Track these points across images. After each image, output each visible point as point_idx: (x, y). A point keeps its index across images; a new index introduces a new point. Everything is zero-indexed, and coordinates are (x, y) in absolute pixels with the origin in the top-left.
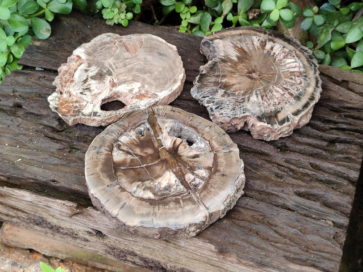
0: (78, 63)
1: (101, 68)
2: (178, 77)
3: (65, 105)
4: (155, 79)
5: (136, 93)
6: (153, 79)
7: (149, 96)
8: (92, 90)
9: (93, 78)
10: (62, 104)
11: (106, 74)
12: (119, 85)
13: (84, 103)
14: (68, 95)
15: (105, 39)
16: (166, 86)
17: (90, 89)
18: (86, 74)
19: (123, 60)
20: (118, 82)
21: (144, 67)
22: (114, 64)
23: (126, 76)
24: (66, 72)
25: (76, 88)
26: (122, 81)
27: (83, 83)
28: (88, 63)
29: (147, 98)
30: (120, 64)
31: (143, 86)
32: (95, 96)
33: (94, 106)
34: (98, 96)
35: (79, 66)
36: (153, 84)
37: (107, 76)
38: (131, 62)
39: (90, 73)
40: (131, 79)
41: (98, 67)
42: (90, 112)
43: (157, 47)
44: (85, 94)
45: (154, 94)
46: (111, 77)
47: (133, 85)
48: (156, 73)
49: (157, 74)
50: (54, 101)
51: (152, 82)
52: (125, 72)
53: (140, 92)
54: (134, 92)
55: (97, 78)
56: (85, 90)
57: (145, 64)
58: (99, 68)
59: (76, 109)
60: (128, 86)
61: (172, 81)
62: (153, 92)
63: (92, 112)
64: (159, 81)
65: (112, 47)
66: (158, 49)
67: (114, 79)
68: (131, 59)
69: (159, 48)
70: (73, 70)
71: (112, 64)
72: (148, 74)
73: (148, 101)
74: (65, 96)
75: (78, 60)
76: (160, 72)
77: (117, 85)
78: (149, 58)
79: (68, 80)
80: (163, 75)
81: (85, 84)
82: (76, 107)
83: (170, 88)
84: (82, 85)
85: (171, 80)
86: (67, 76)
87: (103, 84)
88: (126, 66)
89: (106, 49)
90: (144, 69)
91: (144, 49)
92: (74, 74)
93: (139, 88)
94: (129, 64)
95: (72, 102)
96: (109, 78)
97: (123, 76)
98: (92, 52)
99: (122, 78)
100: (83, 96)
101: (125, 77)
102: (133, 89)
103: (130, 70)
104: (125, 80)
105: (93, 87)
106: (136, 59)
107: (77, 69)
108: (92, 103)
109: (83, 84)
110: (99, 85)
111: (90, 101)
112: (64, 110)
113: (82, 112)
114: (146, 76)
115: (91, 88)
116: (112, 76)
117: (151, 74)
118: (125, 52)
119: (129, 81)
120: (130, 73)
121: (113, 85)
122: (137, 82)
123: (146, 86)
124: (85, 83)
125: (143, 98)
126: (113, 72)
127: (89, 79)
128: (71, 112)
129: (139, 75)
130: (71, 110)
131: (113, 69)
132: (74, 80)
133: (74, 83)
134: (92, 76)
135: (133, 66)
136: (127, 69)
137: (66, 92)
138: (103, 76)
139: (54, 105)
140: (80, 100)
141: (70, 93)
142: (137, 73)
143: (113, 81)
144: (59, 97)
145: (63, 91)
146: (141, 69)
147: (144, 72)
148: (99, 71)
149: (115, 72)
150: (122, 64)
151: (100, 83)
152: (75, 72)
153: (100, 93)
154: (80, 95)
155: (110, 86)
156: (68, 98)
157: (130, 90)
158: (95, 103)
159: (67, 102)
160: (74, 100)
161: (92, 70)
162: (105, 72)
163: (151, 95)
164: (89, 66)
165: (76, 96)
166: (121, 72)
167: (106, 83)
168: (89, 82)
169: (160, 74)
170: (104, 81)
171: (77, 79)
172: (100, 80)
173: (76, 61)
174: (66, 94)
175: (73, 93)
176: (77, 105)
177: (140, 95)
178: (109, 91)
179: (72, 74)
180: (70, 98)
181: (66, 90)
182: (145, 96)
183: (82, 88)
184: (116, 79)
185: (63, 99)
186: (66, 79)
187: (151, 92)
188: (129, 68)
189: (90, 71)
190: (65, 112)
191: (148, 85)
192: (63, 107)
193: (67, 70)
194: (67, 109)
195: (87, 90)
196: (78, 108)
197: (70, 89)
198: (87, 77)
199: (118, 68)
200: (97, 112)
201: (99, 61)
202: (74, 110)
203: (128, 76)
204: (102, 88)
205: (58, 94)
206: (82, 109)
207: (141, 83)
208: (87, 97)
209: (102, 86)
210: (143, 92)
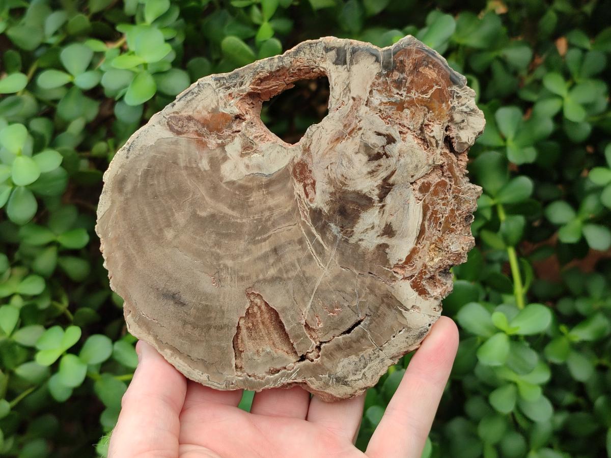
0: (419, 264)
1: (346, 241)
2: (113, 202)
3: (431, 92)
4: (179, 193)
5: (233, 138)
6: (186, 194)
7: (191, 124)
8: (362, 151)
9: (364, 201)
10: (441, 97)
11: (330, 218)
12: (286, 169)
13: (377, 99)
14: (427, 132)
15: (352, 367)
16: (144, 166)
17: (369, 156)
18: (388, 218)
19: (285, 276)
20: (289, 185)
21: (218, 244)
22: (310, 257)
23: (270, 209)
24: (448, 229)
25: (408, 160)
26: (279, 186)
27: (391, 181)
28: (386, 262)
29: (197, 116)
30: (294, 258)
31: (215, 164)
32: (348, 131)
33: (348, 89)
34: (341, 128)
35: (414, 251)
36: (184, 173)
37: (326, 209)
38: (260, 265)
39: (377, 222)
40: (255, 197)
41: (357, 246)
42: (357, 62)
43: (189, 328)
44: (379, 134)
45: (179, 133)
46: (313, 205)
47: (245, 172)
48: (181, 218)
49: (176, 215)
50: (464, 108)
51: (190, 183)
52: (273, 225)
53: (220, 141)
54: (238, 142)
55: (353, 202)
56: (381, 152)
57: (218, 258)
58: (352, 240)
59: (396, 75)
60: (259, 167)
61: (129, 187)
62: (182, 139)
63: (351, 64)
64: (168, 185)
65: (326, 330)
66: (185, 323)
67: (303, 196)
68: (261, 277)
69: (180, 324)
70: (427, 234)
71: (317, 259)
72: (203, 214)
73: (194, 104)
74: (437, 131)
75: (421, 278)
76: (169, 225)
77: (291, 169)
78: (207, 284)
79: (435, 193)
80: (158, 209)
81: (384, 174)
82: (399, 84)
83: (132, 156)
84: (393, 173)
85: (134, 189)
86: (444, 210)
87: (332, 176)
88: (275, 250)
89: (342, 321)
90: (218, 234)
91: (226, 321)
92: (424, 220)
93: (225, 159)
94: (265, 257)
95: (412, 103)
96: (320, 200)
97: (277, 206)
98: (383, 308)
99: (278, 200)
100: (383, 127)
101: (271, 202)
102: (242, 155)
103: (260, 233)
104: (271, 189)
105: (360, 162)
106: (248, 278)
107: (418, 238)
108: (354, 99)
109: (389, 177)
110: (344, 170)
111: (363, 109)
112: (431, 73)
113: (377, 65)
114: (211, 206)
115: (365, 158)
116: (310, 209)
117: (194, 216)
118: (284, 310)
119: (260, 187)
120: (260, 220)
121: (301, 171)
122: (233, 183)
123: (205, 165)
124: (385, 180)
125: (208, 116)
126: (309, 223)
127: (376, 198)
128: (409, 65)
129: (230, 212)
130: (411, 73)
131: (311, 236)
132: (419, 195)
133: (419, 183)
134: (370, 211)
135: (253, 247)
136: (269, 237)
137: (437, 146)
138: (337, 206)
139: (461, 93)
140: (390, 113)
141: (424, 140)
142: (239, 221)
143: (305, 186)
144: (453, 127)
145: (447, 151)
146: (227, 236)
147: (218, 221)
148: (353, 231)
149: (304, 223)
150: (287, 256)
151: (343, 180)
152: (423, 225)
153: (338, 139)
154: (394, 132)
155: (313, 169)
156: (426, 122)
157: (252, 148)
158: (346, 99)
159: (428, 105)
160: (407, 111)
161: (372, 234)
162: (332, 225)
163: (186, 129)
164: (383, 247)
165: (405, 130)
166: (287, 224)
167: (326, 180)
168: (376, 184)
169: (169, 213)
170: (332, 190)
171: (412, 200)
172: (345, 192)
173: (425, 273)
174: (434, 137)
175: (416, 141)
176: (395, 91)
177: (219, 130)
178: (312, 147)
179: (428, 217)
180: (421, 121)
181: (438, 151)
182: (203, 125)
183: (392, 161)
184: (296, 196)
185: (439, 117)
186: (443, 199)
187: (189, 140)
188: (265, 240)
189: (376, 228)
190: (427, 66)
191: (200, 170)
192: (436, 87)
193: (446, 237)
194: (424, 76)
195: (376, 150)
196: (394, 81)
197: (425, 156)
198: (383, 206)
199: (296, 239)
200: (336, 63)
201: (355, 271)
202: (402, 72)
203: (264, 206)
204: (333, 160)
205: (458, 137)
206: (380, 75)
207: (221, 179)
208: (372, 123)
209: (334, 167)
210: (213, 142)
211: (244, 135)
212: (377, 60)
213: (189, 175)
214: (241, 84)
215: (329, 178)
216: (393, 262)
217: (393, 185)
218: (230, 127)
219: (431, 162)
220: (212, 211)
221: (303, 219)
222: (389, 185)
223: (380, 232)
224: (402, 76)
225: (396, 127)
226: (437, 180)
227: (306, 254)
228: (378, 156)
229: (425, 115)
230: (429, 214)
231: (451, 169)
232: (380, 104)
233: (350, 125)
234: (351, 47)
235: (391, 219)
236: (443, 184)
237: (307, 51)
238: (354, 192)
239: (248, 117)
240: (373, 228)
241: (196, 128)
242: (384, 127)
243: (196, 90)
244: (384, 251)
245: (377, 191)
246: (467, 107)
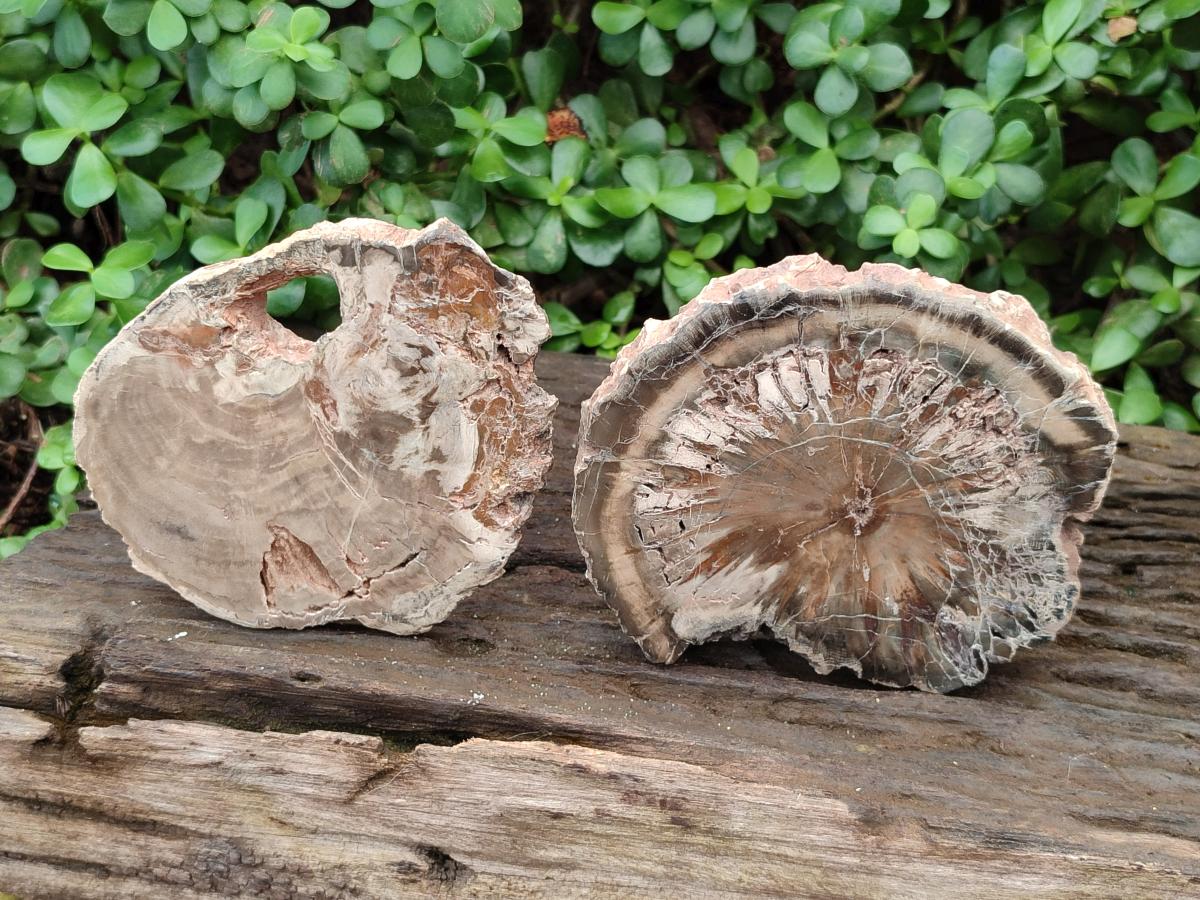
0: (481, 492)
1: (385, 468)
2: (89, 429)
3: (472, 295)
4: (166, 417)
5: (223, 355)
6: (175, 418)
7: (169, 340)
8: (390, 365)
9: (403, 424)
10: (485, 300)
11: (360, 442)
12: (297, 388)
13: (402, 305)
14: (473, 343)
15: (410, 604)
16: (119, 388)
17: (402, 371)
18: (434, 442)
19: (313, 507)
20: (303, 406)
21: (224, 474)
22: (342, 487)
23: (282, 433)
24: (512, 452)
25: (452, 375)
26: (290, 408)
27: (434, 399)
28: (439, 490)
29: (172, 330)
30: (321, 488)
31: (205, 384)
32: (368, 343)
33: (362, 294)
34: (360, 339)
35: (472, 478)
36: (168, 395)
37: (354, 433)
38: (281, 496)
39: (421, 446)
40: (261, 420)
41: (399, 474)
42: (370, 263)
43: (203, 565)
44: (410, 346)
45: (155, 350)
46: (338, 429)
47: (245, 393)
48: (173, 445)
49: (167, 441)
50: (517, 313)
51: (178, 406)
52: (290, 451)
53: (207, 359)
54: (230, 359)
55: (387, 424)
56: (417, 366)
57: (227, 489)
58: (393, 467)
59: (424, 277)
60: (261, 386)
61: (104, 412)
62: (160, 357)
63: (363, 264)
64: (151, 409)
65: (373, 565)
66: (198, 559)
67: (323, 418)
68: (283, 509)
69: (191, 560)
70: (487, 458)
71: (350, 487)
72: (200, 441)
73: (168, 317)
74: (485, 340)
75: (485, 507)
76: (160, 453)
77: (303, 389)
78: (217, 517)
79: (492, 412)
80: (143, 436)
81: (424, 392)
82: (428, 287)
83: (102, 378)
84: (434, 390)
85: (112, 414)
86: (505, 431)
87: (357, 395)
88: (297, 479)
89: (391, 555)
90: (221, 463)
91: (247, 557)
92: (481, 442)
93: (217, 378)
94: (285, 487)
95: (448, 309)
96: (345, 421)
97: (291, 430)
98: (441, 541)
99: (291, 424)
100: (415, 337)
101: (283, 426)
102: (238, 374)
103: (273, 461)
104: (280, 412)
105: (391, 379)
106: (268, 510)
107: (477, 463)
108: (372, 306)
109: (431, 395)
110: (371, 388)
111: (386, 318)
112: (469, 274)
113: (396, 265)
114: (207, 432)
115: (396, 374)
116: (334, 432)
117: (190, 443)
118: (317, 544)
119: (266, 409)
120: (271, 447)
121: (316, 389)
122: (232, 405)
123: (192, 385)
124: (426, 398)
125: (189, 331)
126: (335, 449)
127: (417, 420)
128: (438, 263)
129: (233, 438)
130: (443, 273)
131: (340, 463)
132: (471, 414)
133: (470, 401)
134: (412, 434)
135: (268, 476)
136: (287, 464)
137: (488, 357)
138: (367, 430)
139: (512, 296)
140: (422, 321)
141: (471, 353)
142: (245, 447)
143: (323, 407)
144: (505, 335)
145: (501, 363)
146: (234, 464)
147: (219, 448)
148: (392, 457)
149: (328, 449)
150: (312, 485)
151: (371, 399)
152: (480, 449)
153: (360, 351)
154: (430, 343)
155: (330, 387)
156: (470, 330)
157: (249, 365)
158: (361, 306)
159: (470, 311)
160: (443, 318)
161: (416, 459)
162: (365, 450)
163: (163, 345)
164: (432, 475)
165: (443, 340)
166: (307, 450)
167: (350, 399)
168: (415, 403)
169: (158, 441)
170: (359, 410)
171: (463, 420)
172: (375, 413)
173: (491, 503)
174: (482, 348)
175: (460, 352)
176: (425, 295)
177: (205, 346)
178: (326, 363)
179: (486, 440)
180: (463, 330)
181: (490, 364)
182: (184, 341)
183: (433, 376)
184: (314, 419)
185: (487, 325)
186: (502, 419)
187: (169, 359)
188: (281, 468)
189: (421, 453)
190: (462, 265)
191: (187, 391)
192: (477, 290)
193: (512, 462)
194: (460, 277)
195: (410, 365)
196: (421, 284)
197: (473, 371)
198: (427, 428)
199: (321, 467)
200: (342, 264)
201: (401, 501)
202: (431, 272)
203: (273, 430)
204: (355, 377)
205: (513, 348)
206: (402, 277)
207: (216, 401)
208: (399, 333)
209: (358, 385)
210: (198, 359)
211: (237, 350)
212: (396, 259)
213: (175, 397)
214: (224, 292)
215: (353, 397)
216: (447, 490)
217: (436, 404)
218: (218, 342)
219: (482, 376)
220: (211, 437)
221: (326, 444)
222: (431, 404)
223: (428, 457)
224: (431, 278)
225: (431, 337)
226: (494, 396)
227: (335, 483)
228: (413, 371)
229: (467, 322)
230: (487, 436)
231: (509, 384)
232: (407, 311)
233: (371, 336)
234: (359, 244)
235: (437, 444)
236: (501, 402)
237: (303, 251)
238: (388, 413)
239: (240, 327)
240: (417, 452)
241: (175, 345)
242: (416, 338)
243: (168, 301)
244: (435, 478)
245: (417, 412)
246: (521, 312)
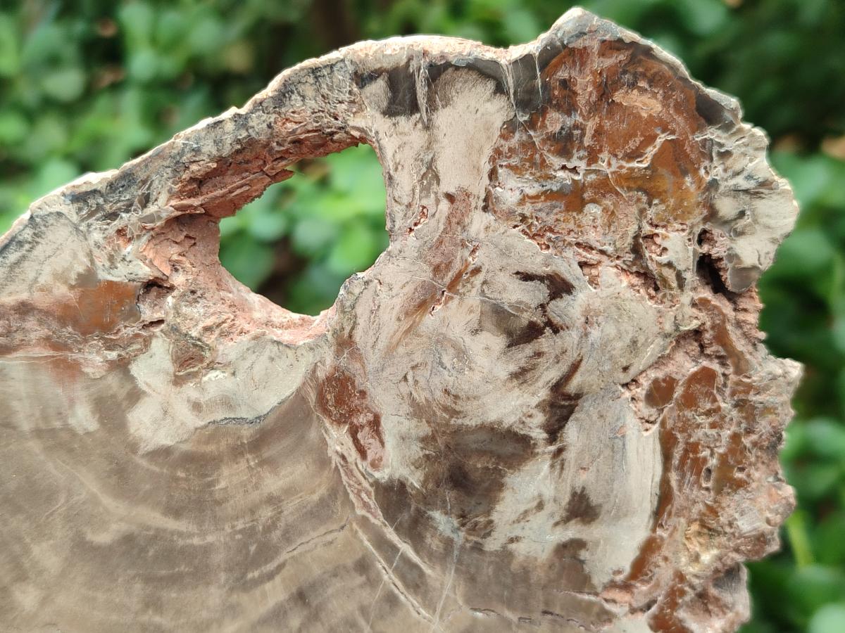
1: (478, 548)
3: (651, 151)
5: (147, 342)
6: (50, 496)
7: (31, 323)
8: (488, 324)
9: (510, 447)
10: (679, 160)
11: (428, 499)
12: (299, 397)
13: (511, 190)
14: (652, 257)
17: (509, 333)
20: (313, 435)
21: (153, 603)
22: (391, 600)
23: (272, 500)
24: (728, 482)
25: (611, 330)
26: (287, 442)
27: (572, 387)
28: (582, 580)
30: (352, 606)
31: (112, 413)
33: (430, 174)
34: (426, 274)
35: (650, 547)
36: (34, 446)
37: (415, 480)
39: (548, 491)
40: (229, 477)
41: (505, 555)
42: (447, 102)
44: (527, 277)
45: (3, 351)
46: (382, 475)
47: (194, 421)
48: (47, 556)
49: (35, 550)
50: (741, 182)
51: (55, 469)
52: (287, 537)
53: (113, 355)
54: (161, 350)
55: (482, 453)
56: (539, 319)
58: (493, 544)
59: (555, 121)
60: (227, 402)
63: (432, 107)
67: (353, 455)
70: (678, 500)
71: (408, 600)
72: (103, 538)
73: (29, 270)
74: (676, 248)
75: (673, 605)
76: (22, 577)
77: (312, 397)
79: (689, 401)
81: (553, 374)
82: (564, 144)
84: (575, 367)
87: (421, 397)
88: (301, 597)
90: (148, 580)
92: (666, 469)
93: (135, 396)
94: (278, 615)
95: (604, 187)
96: (398, 458)
97: (290, 491)
100: (535, 257)
101: (273, 483)
102: (178, 381)
103: (255, 562)
104: (267, 453)
107: (658, 514)
108: (450, 198)
109: (567, 378)
110: (449, 379)
111: (479, 221)
112: (645, 103)
113: (500, 102)
115: (498, 342)
116: (376, 484)
117: (82, 548)
119: (237, 452)
120: (250, 533)
121: (339, 394)
122: (166, 451)
123: (83, 418)
124: (557, 387)
125: (72, 296)
126: (378, 519)
127: (539, 435)
129: (171, 524)
130: (594, 108)
131: (388, 549)
132: (647, 411)
133: (645, 383)
134: (529, 467)
135: (244, 599)
136: (280, 567)
137: (681, 286)
138: (443, 468)
139: (730, 144)
140: (550, 220)
141: (646, 276)
142: (196, 541)
143: (354, 432)
144: (716, 231)
145: (706, 293)
146: (175, 580)
147: (143, 550)
148: (491, 522)
149: (364, 522)
150: (334, 605)
151: (449, 402)
152: (665, 483)
153: (424, 303)
154: (566, 266)
155: (368, 386)
156: (647, 229)
157: (202, 360)
158: (429, 202)
159: (647, 186)
160: (593, 210)
161: (540, 521)
162: (437, 515)
163: (18, 336)
164: (570, 551)
165: (593, 257)
166: (322, 530)
167: (406, 408)
168: (535, 401)
169: (17, 548)
170: (425, 429)
171: (631, 424)
172: (458, 431)
173: (683, 593)
174: (670, 265)
175: (625, 280)
176: (557, 161)
177: (107, 328)
178: (358, 336)
179: (675, 462)
180: (632, 229)
181: (686, 298)
182: (63, 321)
183: (570, 338)
184: (336, 460)
185: (679, 213)
186: (708, 413)
187: (33, 364)
188: (270, 576)
189: (549, 507)
190: (633, 85)
191: (73, 433)
192: (662, 138)
193: (725, 501)
194: (630, 113)
195: (526, 318)
196: (552, 138)
197: (652, 315)
198: (560, 451)
199: (350, 562)
200: (389, 112)
201: (509, 614)
202: (570, 109)
203: (255, 496)
204: (418, 358)
205: (733, 257)
206: (510, 127)
207: (133, 447)
208: (505, 252)
209: (422, 375)
210: (95, 359)
211: (175, 329)
212: (500, 89)
213: (48, 450)
214: (146, 200)
215: (413, 402)
216: (599, 579)
217: (578, 396)
218: (134, 315)
219: (668, 327)
220: (124, 527)
221: (360, 512)
222: (568, 397)
223: (560, 513)
224: (569, 122)
225: (569, 253)
226: (691, 368)
227: (379, 593)
228: (533, 332)
229: (642, 212)
230: (677, 454)
231: (721, 337)
232: (522, 202)
233: (449, 266)
234: (424, 63)
235: (583, 479)
236: (706, 377)
237: (309, 91)
238: (482, 427)
239: (178, 279)
240: (540, 506)
241: (44, 332)
242: (539, 259)
243: (28, 234)
244: (575, 557)
245: (540, 418)
246: (749, 177)
